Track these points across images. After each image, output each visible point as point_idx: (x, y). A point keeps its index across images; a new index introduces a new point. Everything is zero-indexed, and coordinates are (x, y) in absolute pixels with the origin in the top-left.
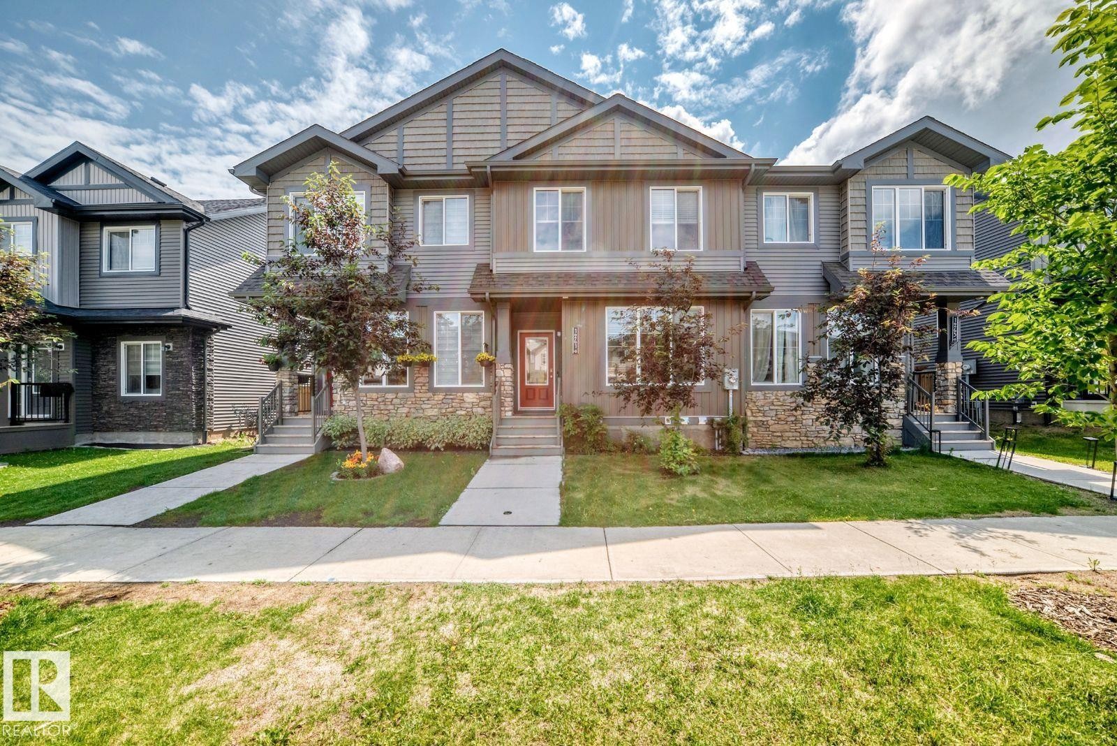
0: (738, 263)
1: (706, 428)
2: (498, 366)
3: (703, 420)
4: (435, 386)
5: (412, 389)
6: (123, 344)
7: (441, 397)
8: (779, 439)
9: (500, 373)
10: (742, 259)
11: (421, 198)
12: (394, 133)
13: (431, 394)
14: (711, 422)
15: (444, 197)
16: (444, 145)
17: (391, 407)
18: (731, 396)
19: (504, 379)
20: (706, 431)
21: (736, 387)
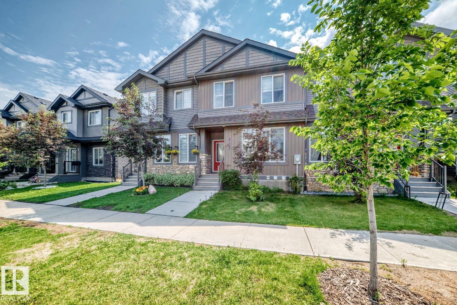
0: (302, 106)
1: (286, 181)
2: (200, 154)
3: (284, 178)
4: (180, 162)
5: (171, 164)
6: (94, 148)
7: (181, 166)
8: (324, 188)
9: (201, 157)
10: (304, 104)
11: (175, 91)
12: (167, 68)
13: (178, 165)
14: (287, 178)
15: (183, 90)
16: (183, 70)
17: (165, 170)
18: (297, 167)
19: (202, 160)
20: (286, 183)
21: (299, 163)
